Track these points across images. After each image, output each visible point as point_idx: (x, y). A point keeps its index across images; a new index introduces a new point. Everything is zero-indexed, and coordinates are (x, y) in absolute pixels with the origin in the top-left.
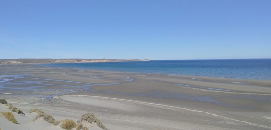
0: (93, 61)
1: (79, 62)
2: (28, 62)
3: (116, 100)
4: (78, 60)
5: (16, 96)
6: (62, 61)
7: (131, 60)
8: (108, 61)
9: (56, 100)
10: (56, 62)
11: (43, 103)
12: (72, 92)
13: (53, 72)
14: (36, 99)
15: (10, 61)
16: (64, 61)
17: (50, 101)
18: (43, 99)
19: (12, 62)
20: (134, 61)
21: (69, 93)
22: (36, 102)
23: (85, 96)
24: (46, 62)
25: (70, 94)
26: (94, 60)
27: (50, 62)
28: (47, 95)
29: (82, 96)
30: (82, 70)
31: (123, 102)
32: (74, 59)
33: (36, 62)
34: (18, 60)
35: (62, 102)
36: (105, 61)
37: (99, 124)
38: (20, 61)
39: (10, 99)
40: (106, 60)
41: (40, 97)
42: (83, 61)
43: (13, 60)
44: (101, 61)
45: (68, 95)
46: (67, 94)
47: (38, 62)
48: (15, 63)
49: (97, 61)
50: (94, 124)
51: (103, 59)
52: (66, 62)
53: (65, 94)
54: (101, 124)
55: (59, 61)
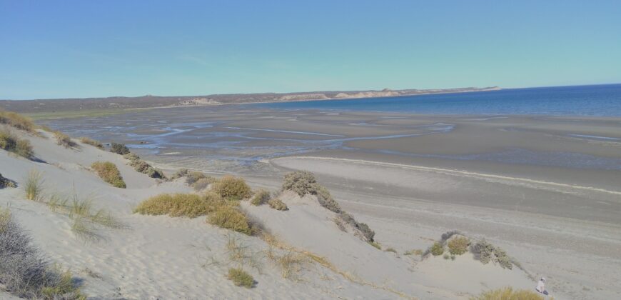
0: (361, 96)
1: (329, 99)
2: (228, 102)
3: (400, 168)
4: (328, 94)
5: (187, 157)
6: (295, 96)
7: (452, 90)
8: (397, 94)
9: (265, 165)
10: (282, 100)
11: (235, 171)
12: (301, 151)
13: (272, 117)
14: (222, 163)
15: (194, 100)
16: (299, 96)
17: (250, 167)
18: (237, 163)
19: (198, 101)
20: (460, 92)
21: (294, 153)
22: (221, 169)
23: (329, 158)
24: (264, 100)
25: (295, 155)
26: (364, 92)
27: (272, 99)
28: (247, 156)
29: (320, 158)
30: (334, 114)
31: (419, 171)
32: (321, 93)
33: (244, 101)
34: (209, 98)
35: (275, 169)
36: (388, 95)
37: (323, 200)
38: (214, 100)
39: (172, 164)
40: (391, 91)
41: (233, 161)
42: (339, 96)
43: (200, 97)
44: (380, 95)
45: (291, 157)
46: (289, 155)
47: (247, 101)
48: (204, 102)
49: (370, 95)
50: (309, 198)
51: (385, 91)
52: (302, 98)
53: (285, 156)
54: (329, 200)
55: (288, 98)
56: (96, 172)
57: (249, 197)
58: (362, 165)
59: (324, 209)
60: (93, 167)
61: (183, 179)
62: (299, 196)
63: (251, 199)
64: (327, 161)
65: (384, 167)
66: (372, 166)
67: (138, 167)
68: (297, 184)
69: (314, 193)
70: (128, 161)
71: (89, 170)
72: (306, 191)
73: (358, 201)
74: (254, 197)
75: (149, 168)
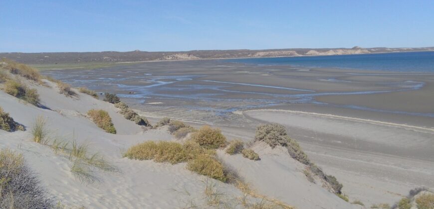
0: (331, 53)
1: (301, 55)
2: (206, 57)
3: (368, 123)
4: (299, 51)
5: (167, 108)
6: (267, 53)
7: (423, 49)
8: (366, 52)
9: (239, 117)
10: (256, 56)
11: (212, 121)
12: (273, 105)
13: (246, 72)
14: (200, 113)
15: (176, 55)
16: (272, 52)
17: (224, 118)
18: (213, 114)
19: (179, 56)
20: (430, 50)
21: (266, 106)
22: (198, 119)
23: (298, 112)
24: (239, 56)
25: (267, 108)
26: (335, 50)
27: (246, 55)
28: (222, 108)
29: (291, 111)
30: (304, 70)
31: (388, 127)
32: (293, 50)
33: (220, 57)
34: (189, 53)
35: (248, 121)
36: (358, 52)
37: (293, 151)
38: (194, 55)
39: (156, 112)
40: (361, 49)
41: (209, 111)
42: (309, 53)
43: (182, 53)
44: (350, 52)
45: (262, 110)
46: (260, 108)
47: (224, 57)
48: (185, 57)
49: (340, 53)
50: (281, 151)
51: (355, 48)
52: (275, 55)
53: (257, 108)
54: (298, 152)
55: (262, 54)
56: (92, 119)
57: (225, 146)
58: (331, 119)
59: (293, 160)
60: (89, 114)
61: (166, 128)
62: (271, 148)
63: (226, 149)
64: (297, 114)
65: (353, 122)
66: (340, 120)
67: (127, 115)
68: (268, 136)
69: (284, 145)
70: (119, 109)
71: (85, 117)
72: (277, 143)
73: (325, 153)
74: (229, 147)
75: (136, 116)
